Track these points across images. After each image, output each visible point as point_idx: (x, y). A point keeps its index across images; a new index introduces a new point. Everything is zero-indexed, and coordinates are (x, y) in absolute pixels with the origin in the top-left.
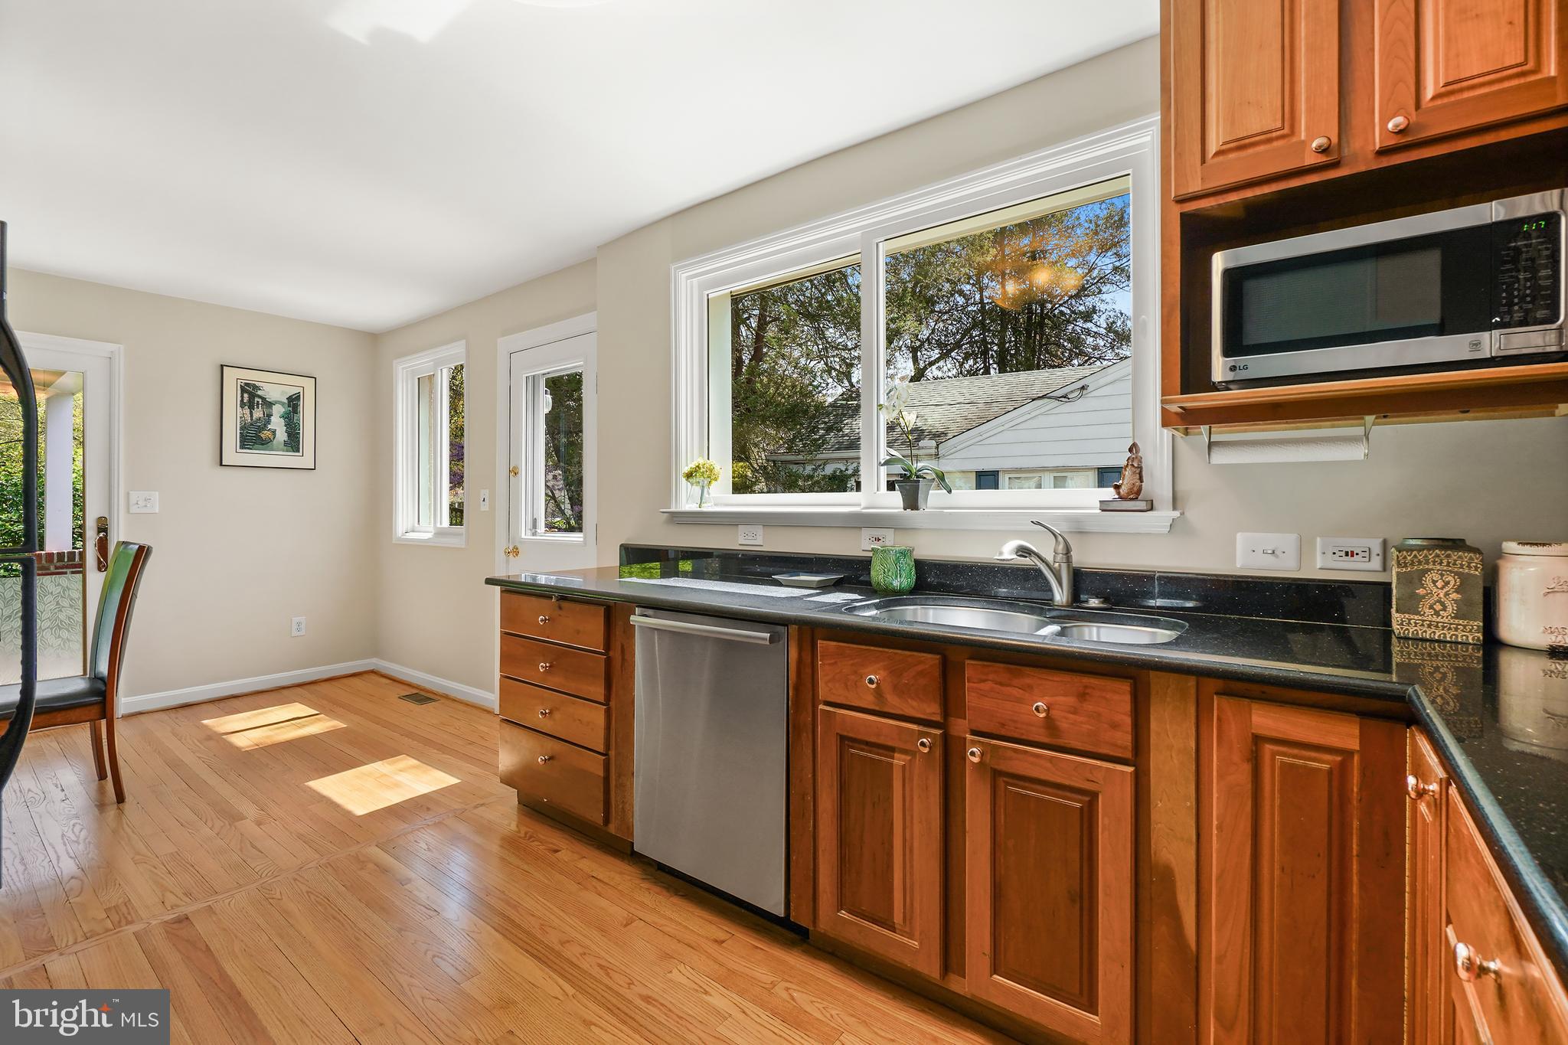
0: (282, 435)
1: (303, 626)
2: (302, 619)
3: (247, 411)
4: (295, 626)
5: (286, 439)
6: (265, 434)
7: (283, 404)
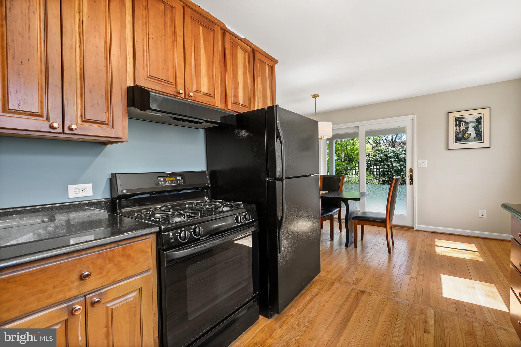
0: (473, 135)
1: (485, 214)
2: (485, 211)
3: (458, 128)
4: (480, 214)
5: (475, 136)
6: (465, 136)
7: (474, 122)
